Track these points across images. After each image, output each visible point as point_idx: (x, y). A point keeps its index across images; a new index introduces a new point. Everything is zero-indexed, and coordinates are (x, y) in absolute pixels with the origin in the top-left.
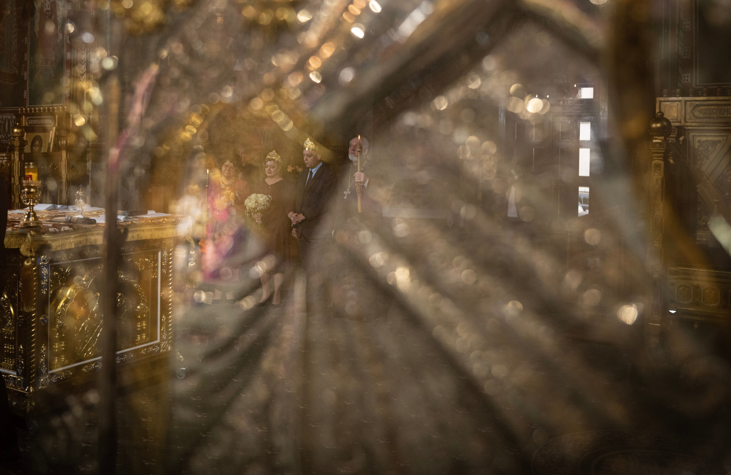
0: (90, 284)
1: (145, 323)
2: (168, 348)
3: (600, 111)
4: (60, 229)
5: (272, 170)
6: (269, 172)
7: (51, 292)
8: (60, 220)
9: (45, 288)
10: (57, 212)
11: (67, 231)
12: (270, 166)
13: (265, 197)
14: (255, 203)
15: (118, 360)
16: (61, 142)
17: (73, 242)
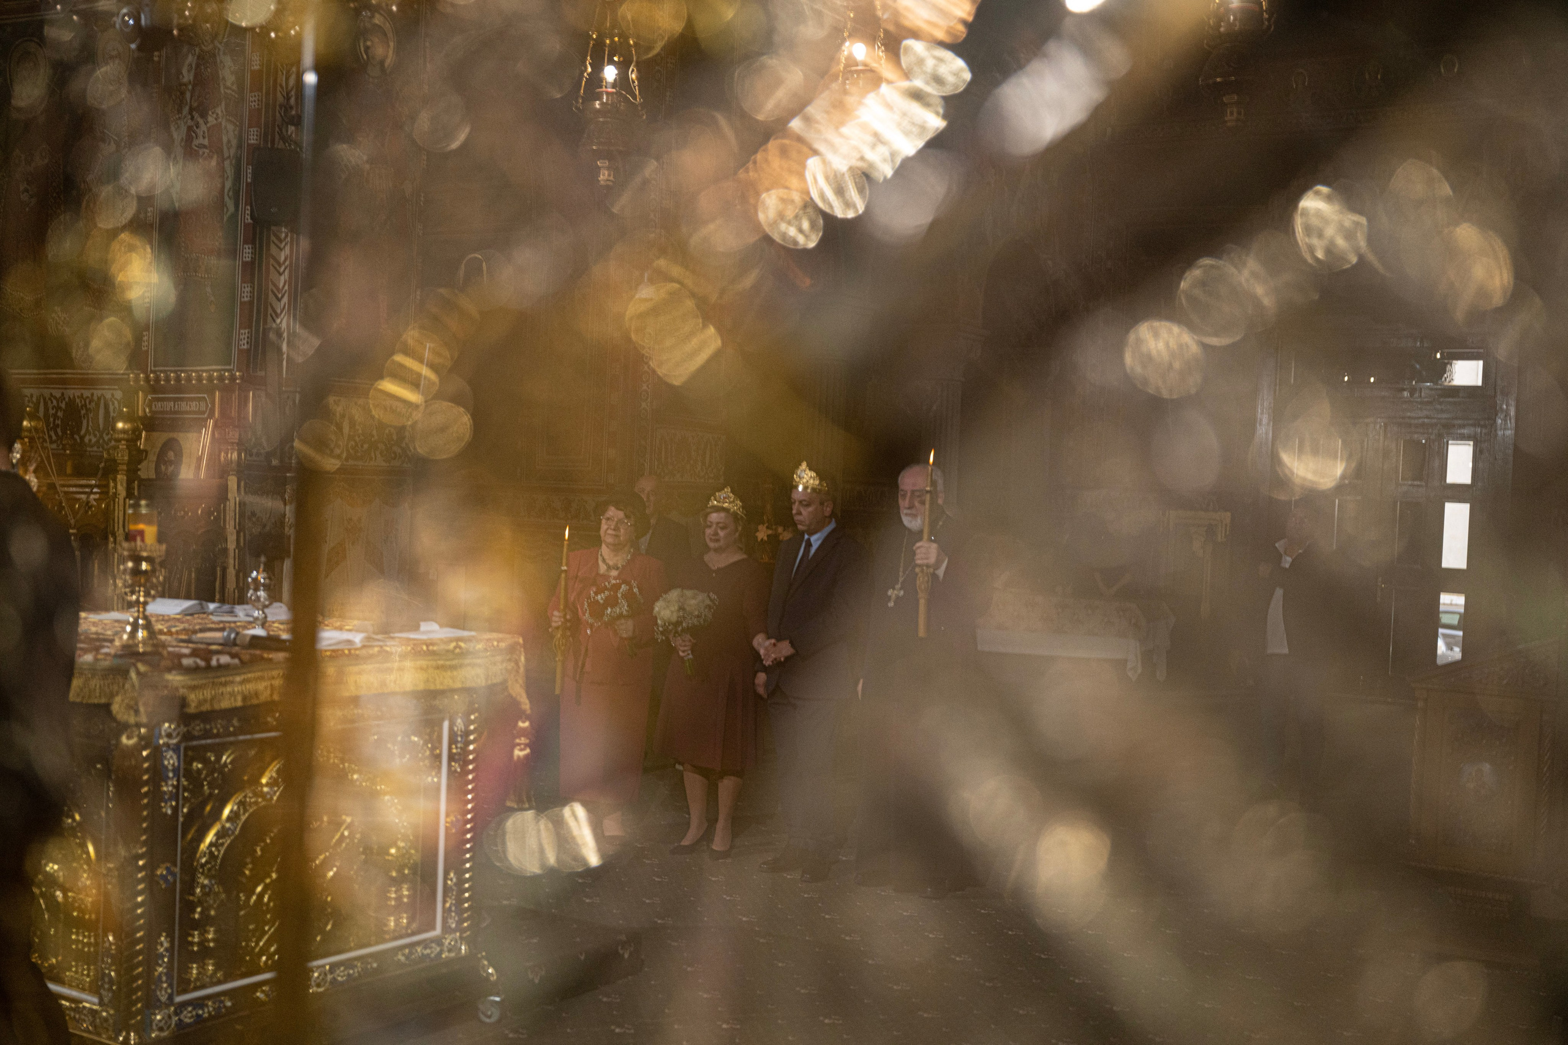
0: (278, 794)
1: (408, 890)
2: (461, 949)
3: (1496, 415)
4: (208, 661)
5: (722, 534)
6: (713, 538)
7: (185, 810)
8: (210, 638)
9: (170, 799)
10: (206, 618)
11: (227, 667)
12: (718, 523)
13: (701, 596)
14: (678, 611)
15: (342, 974)
16: (227, 456)
17: (238, 691)
